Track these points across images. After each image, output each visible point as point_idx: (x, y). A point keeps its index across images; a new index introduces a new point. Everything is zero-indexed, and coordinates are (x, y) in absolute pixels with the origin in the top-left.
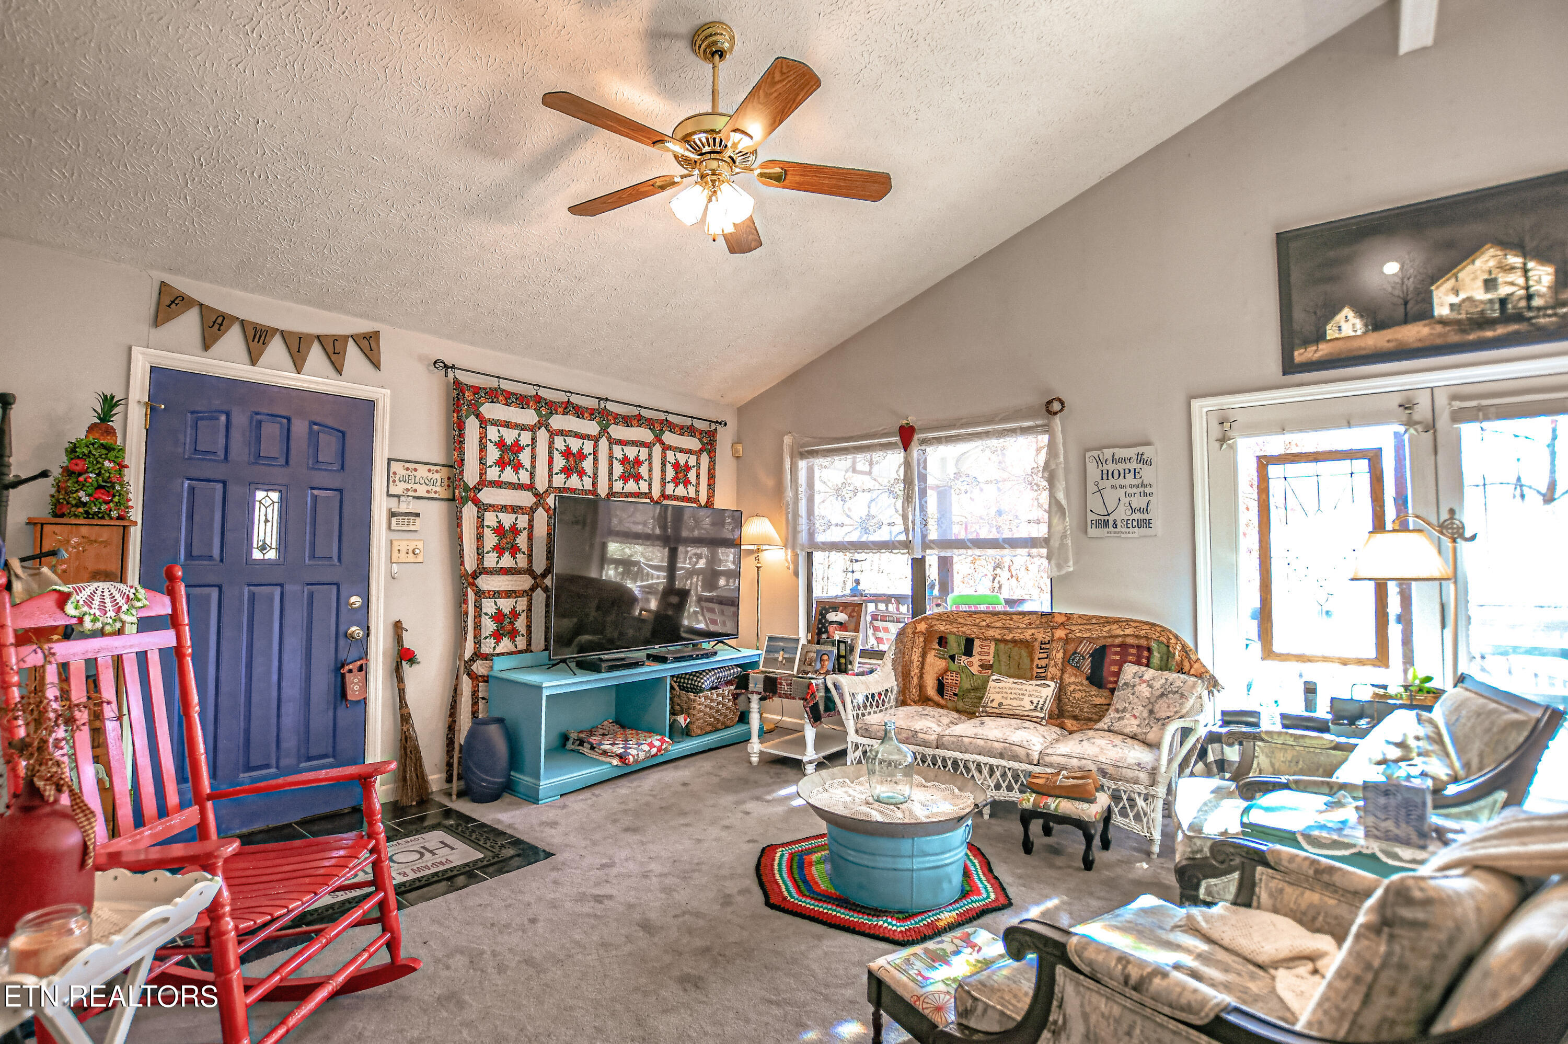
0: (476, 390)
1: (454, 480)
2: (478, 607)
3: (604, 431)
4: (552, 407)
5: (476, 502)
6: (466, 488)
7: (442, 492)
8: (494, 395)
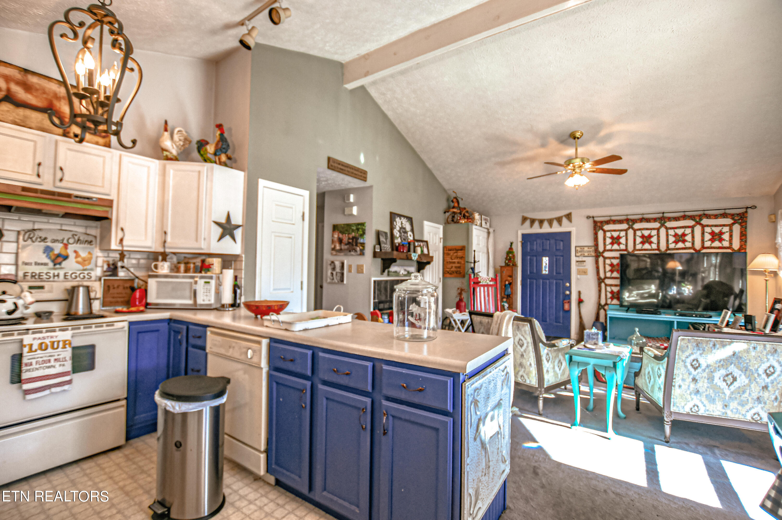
0: (601, 222)
1: (596, 250)
2: (606, 289)
3: (663, 225)
4: (634, 221)
5: (603, 257)
6: (600, 253)
7: (593, 254)
8: (608, 222)
